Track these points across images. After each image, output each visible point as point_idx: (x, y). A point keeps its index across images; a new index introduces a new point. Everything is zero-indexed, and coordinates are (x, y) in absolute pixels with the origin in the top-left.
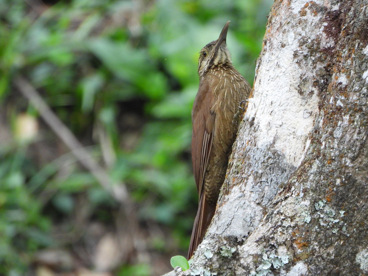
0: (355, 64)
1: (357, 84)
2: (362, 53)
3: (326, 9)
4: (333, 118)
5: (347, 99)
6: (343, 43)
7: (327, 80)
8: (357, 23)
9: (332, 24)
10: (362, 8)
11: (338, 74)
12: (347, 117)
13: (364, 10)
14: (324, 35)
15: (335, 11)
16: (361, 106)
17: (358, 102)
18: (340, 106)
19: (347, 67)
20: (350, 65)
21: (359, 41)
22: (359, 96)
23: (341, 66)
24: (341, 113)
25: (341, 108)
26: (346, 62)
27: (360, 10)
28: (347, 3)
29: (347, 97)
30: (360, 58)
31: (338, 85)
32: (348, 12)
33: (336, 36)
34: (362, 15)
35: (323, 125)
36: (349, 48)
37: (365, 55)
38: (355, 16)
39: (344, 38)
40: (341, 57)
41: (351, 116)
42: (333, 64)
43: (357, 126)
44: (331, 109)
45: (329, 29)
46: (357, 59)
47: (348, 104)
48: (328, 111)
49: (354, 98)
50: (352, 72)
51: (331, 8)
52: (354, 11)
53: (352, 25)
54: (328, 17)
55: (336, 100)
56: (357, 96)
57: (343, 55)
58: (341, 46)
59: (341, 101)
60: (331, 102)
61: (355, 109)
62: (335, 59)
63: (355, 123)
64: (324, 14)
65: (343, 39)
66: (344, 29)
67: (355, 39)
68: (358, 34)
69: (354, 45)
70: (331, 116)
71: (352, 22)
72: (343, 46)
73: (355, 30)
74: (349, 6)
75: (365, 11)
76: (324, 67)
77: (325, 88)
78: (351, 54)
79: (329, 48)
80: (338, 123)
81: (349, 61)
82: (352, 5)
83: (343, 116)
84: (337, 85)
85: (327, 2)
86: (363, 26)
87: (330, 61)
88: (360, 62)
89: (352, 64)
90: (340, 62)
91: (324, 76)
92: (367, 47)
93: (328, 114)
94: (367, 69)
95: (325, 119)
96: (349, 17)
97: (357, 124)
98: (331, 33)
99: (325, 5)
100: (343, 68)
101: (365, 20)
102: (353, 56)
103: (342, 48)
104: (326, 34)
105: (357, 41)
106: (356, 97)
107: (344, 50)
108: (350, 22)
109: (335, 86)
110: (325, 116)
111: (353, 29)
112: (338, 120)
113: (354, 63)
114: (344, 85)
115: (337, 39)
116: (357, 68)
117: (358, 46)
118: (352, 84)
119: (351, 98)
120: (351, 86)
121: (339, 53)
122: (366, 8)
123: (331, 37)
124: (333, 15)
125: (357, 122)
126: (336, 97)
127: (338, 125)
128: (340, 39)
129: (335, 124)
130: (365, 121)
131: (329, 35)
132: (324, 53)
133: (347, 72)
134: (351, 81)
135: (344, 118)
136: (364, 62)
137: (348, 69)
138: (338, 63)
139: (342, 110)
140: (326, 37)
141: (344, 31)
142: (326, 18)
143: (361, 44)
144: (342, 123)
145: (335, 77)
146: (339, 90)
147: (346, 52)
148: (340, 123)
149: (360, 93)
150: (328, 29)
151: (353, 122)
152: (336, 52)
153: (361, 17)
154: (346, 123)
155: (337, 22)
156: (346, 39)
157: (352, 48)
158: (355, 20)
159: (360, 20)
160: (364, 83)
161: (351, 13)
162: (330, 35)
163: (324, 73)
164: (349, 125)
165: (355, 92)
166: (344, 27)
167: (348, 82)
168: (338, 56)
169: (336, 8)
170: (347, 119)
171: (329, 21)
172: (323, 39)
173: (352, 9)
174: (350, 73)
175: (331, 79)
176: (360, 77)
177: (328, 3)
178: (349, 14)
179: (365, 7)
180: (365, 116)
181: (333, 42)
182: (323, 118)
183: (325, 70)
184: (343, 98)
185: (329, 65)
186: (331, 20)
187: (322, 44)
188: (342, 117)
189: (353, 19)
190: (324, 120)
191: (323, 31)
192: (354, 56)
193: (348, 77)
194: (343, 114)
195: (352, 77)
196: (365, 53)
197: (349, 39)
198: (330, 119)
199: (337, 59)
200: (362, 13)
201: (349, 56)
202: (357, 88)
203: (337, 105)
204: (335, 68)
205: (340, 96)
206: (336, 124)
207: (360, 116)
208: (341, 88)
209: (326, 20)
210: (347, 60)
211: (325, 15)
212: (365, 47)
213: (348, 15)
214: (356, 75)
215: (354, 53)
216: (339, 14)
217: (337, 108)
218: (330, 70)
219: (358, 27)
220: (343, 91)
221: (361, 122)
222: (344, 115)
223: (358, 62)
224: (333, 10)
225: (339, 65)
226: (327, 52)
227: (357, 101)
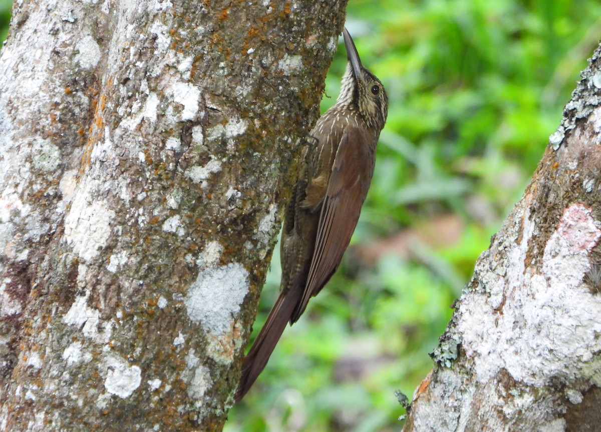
0: (52, 338)
1: (56, 367)
2: (62, 322)
3: (8, 260)
4: (21, 417)
5: (41, 389)
6: (34, 308)
7: (11, 362)
8: (53, 278)
9: (18, 281)
10: (61, 257)
11: (27, 352)
12: (41, 416)
13: (63, 259)
14: (7, 296)
15: (22, 261)
16: (62, 398)
17: (57, 393)
18: (31, 399)
19: (40, 343)
20: (45, 339)
21: (57, 304)
22: (59, 384)
23: (32, 341)
24: (32, 409)
25: (32, 402)
26: (39, 336)
27: (58, 260)
28: (39, 249)
29: (41, 385)
30: (59, 329)
31: (27, 369)
32: (41, 263)
33: (23, 298)
34: (61, 266)
35: (7, 426)
36: (43, 314)
37: (66, 325)
38: (51, 268)
39: (36, 300)
40: (32, 328)
41: (47, 413)
42: (20, 339)
43: (56, 428)
44: (18, 403)
45: (13, 288)
46: (55, 331)
47: (42, 397)
48: (13, 407)
49: (50, 387)
50: (48, 350)
51: (16, 257)
52: (50, 261)
53: (47, 281)
54: (11, 270)
55: (24, 390)
56: (55, 384)
57: (34, 325)
58: (31, 312)
59: (33, 391)
60: (18, 393)
61: (53, 404)
62: (23, 331)
63: (54, 424)
64: (5, 266)
65: (33, 302)
66: (36, 287)
67: (52, 302)
68: (56, 294)
69: (51, 311)
70: (18, 413)
71: (47, 277)
72: (34, 313)
73: (52, 289)
74: (42, 253)
75: (65, 261)
76: (7, 343)
77: (8, 374)
78: (46, 323)
79: (14, 316)
80: (28, 424)
81: (43, 334)
82: (46, 252)
83: (35, 415)
84: (25, 369)
85: (9, 249)
86: (63, 283)
87: (15, 334)
88: (58, 334)
89: (47, 338)
90: (30, 335)
91: (6, 356)
92: (69, 312)
93: (14, 411)
94: (69, 346)
95: (9, 419)
96: (41, 270)
97: (56, 425)
98: (17, 294)
99: (6, 253)
100: (34, 344)
101: (65, 274)
102: (49, 326)
103: (33, 314)
104: (8, 295)
105: (53, 304)
106: (54, 386)
107: (36, 318)
108: (44, 277)
109: (24, 370)
110: (9, 413)
111: (48, 287)
112: (29, 420)
113: (50, 336)
114: (36, 369)
115: (24, 302)
116: (55, 343)
117: (57, 311)
118: (48, 367)
119: (47, 387)
120: (46, 370)
121: (28, 322)
122: (66, 257)
123: (16, 299)
124: (18, 268)
125: (56, 422)
126: (25, 386)
127: (29, 427)
128: (29, 302)
129: (24, 425)
130: (67, 420)
131: (13, 296)
132: (6, 323)
133: (40, 349)
134: (46, 363)
135: (37, 416)
136: (64, 335)
137: (42, 345)
138: (27, 337)
139: (34, 405)
140: (9, 300)
141: (36, 290)
142: (8, 272)
143: (61, 308)
144: (34, 424)
145: (23, 357)
146: (29, 376)
147: (38, 321)
148: (30, 424)
149: (60, 381)
150: (11, 288)
151: (51, 422)
152: (24, 320)
153: (60, 269)
154: (40, 423)
155: (25, 277)
156: (38, 302)
157: (47, 315)
158: (51, 274)
159: (58, 274)
160: (65, 366)
161: (45, 264)
162: (15, 297)
163: (7, 351)
164: (45, 427)
165: (53, 378)
166: (35, 285)
167: (42, 364)
168: (26, 326)
169: (24, 256)
170: (40, 418)
171: (12, 275)
172: (5, 303)
173: (47, 258)
174: (45, 351)
175: (18, 360)
176: (59, 357)
177: (12, 250)
178: (42, 265)
179: (65, 254)
180: (68, 413)
181: (20, 306)
182: (6, 417)
183: (9, 347)
184: (35, 387)
185: (14, 341)
186: (15, 275)
187: (4, 310)
188: (33, 415)
189: (48, 273)
190: (7, 419)
191: (5, 291)
192: (51, 327)
193: (42, 357)
194: (35, 410)
195: (48, 357)
196: (66, 322)
197: (43, 301)
198: (17, 419)
199: (26, 332)
200: (60, 264)
201: (43, 327)
202: (55, 373)
203: (26, 398)
204: (23, 345)
205: (30, 385)
206: (26, 426)
207: (60, 414)
208: (32, 373)
209: (8, 275)
210: (40, 332)
211: (6, 268)
212: (67, 313)
213: (40, 266)
214: (53, 355)
215: (50, 322)
216: (27, 266)
217: (26, 403)
218: (15, 348)
219: (55, 284)
220: (35, 376)
221: (62, 422)
222: (37, 412)
223: (57, 335)
224: (19, 259)
225: (29, 340)
226: (11, 321)
227: (55, 391)
